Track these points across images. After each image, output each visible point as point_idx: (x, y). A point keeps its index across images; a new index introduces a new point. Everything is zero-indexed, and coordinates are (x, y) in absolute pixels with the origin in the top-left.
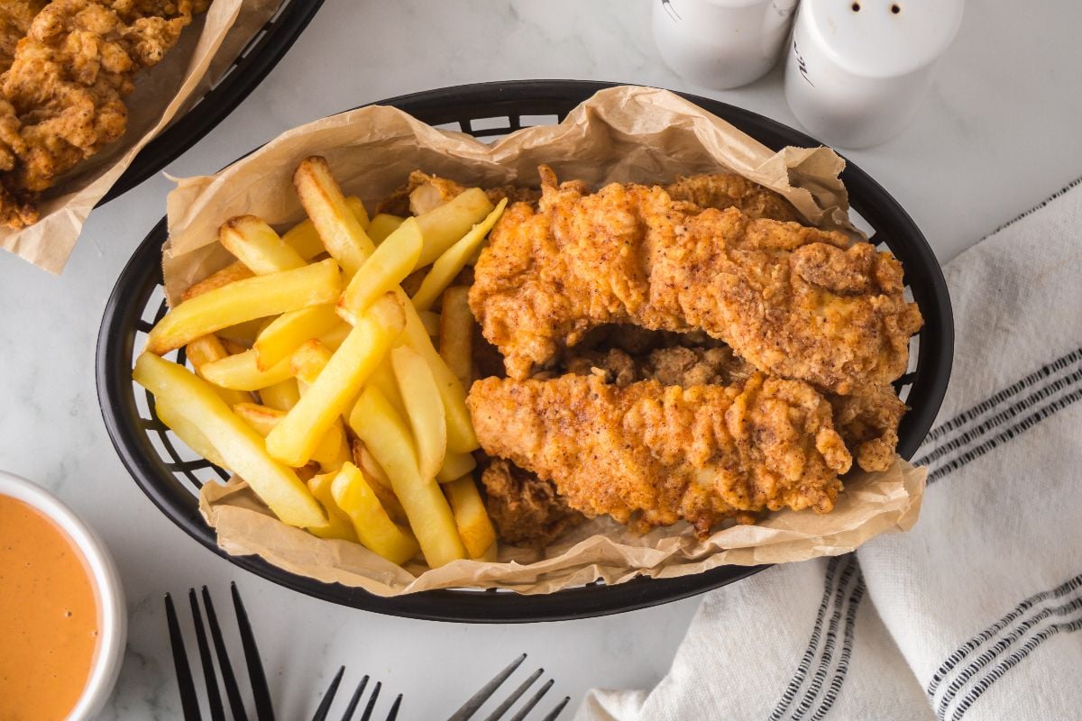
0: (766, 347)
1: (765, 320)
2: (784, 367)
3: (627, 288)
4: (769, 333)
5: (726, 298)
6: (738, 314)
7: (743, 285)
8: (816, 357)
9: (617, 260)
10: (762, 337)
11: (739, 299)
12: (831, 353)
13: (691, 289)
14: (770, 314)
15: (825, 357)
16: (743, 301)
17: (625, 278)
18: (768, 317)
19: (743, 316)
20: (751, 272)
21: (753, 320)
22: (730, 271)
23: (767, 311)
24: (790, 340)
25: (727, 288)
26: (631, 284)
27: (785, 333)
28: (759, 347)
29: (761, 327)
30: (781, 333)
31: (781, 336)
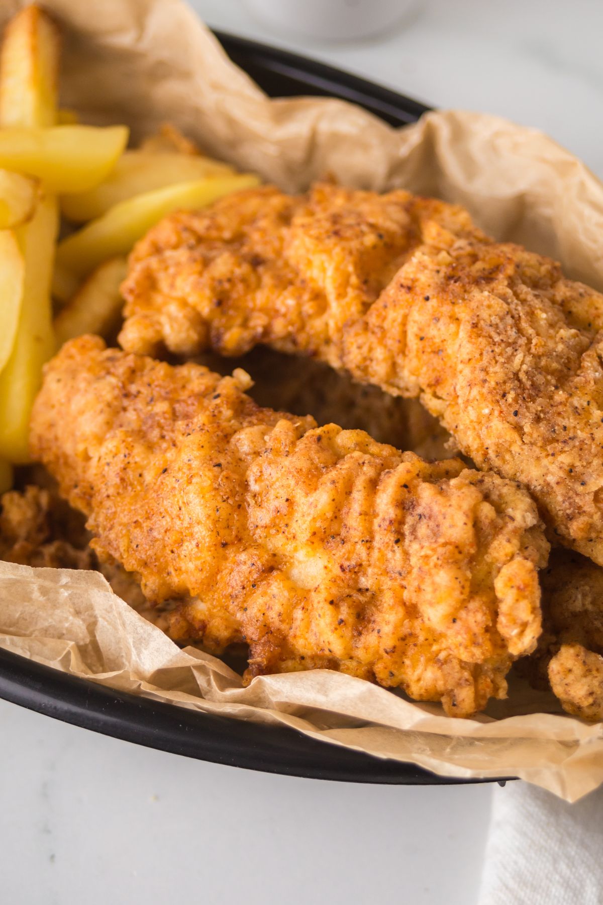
0: (496, 413)
1: (516, 375)
2: (508, 457)
3: (346, 283)
4: (510, 397)
5: (475, 326)
6: (481, 354)
7: (509, 320)
8: (565, 459)
9: (354, 244)
10: (498, 397)
11: (493, 334)
12: (589, 463)
13: (433, 302)
14: (527, 373)
15: (578, 464)
16: (497, 339)
17: (351, 268)
18: (522, 376)
19: (486, 358)
20: (531, 314)
21: (497, 368)
22: (504, 298)
23: (525, 367)
24: (538, 420)
25: (484, 314)
26: (354, 280)
27: (536, 407)
28: (486, 411)
29: (505, 382)
30: (530, 404)
31: (527, 408)
